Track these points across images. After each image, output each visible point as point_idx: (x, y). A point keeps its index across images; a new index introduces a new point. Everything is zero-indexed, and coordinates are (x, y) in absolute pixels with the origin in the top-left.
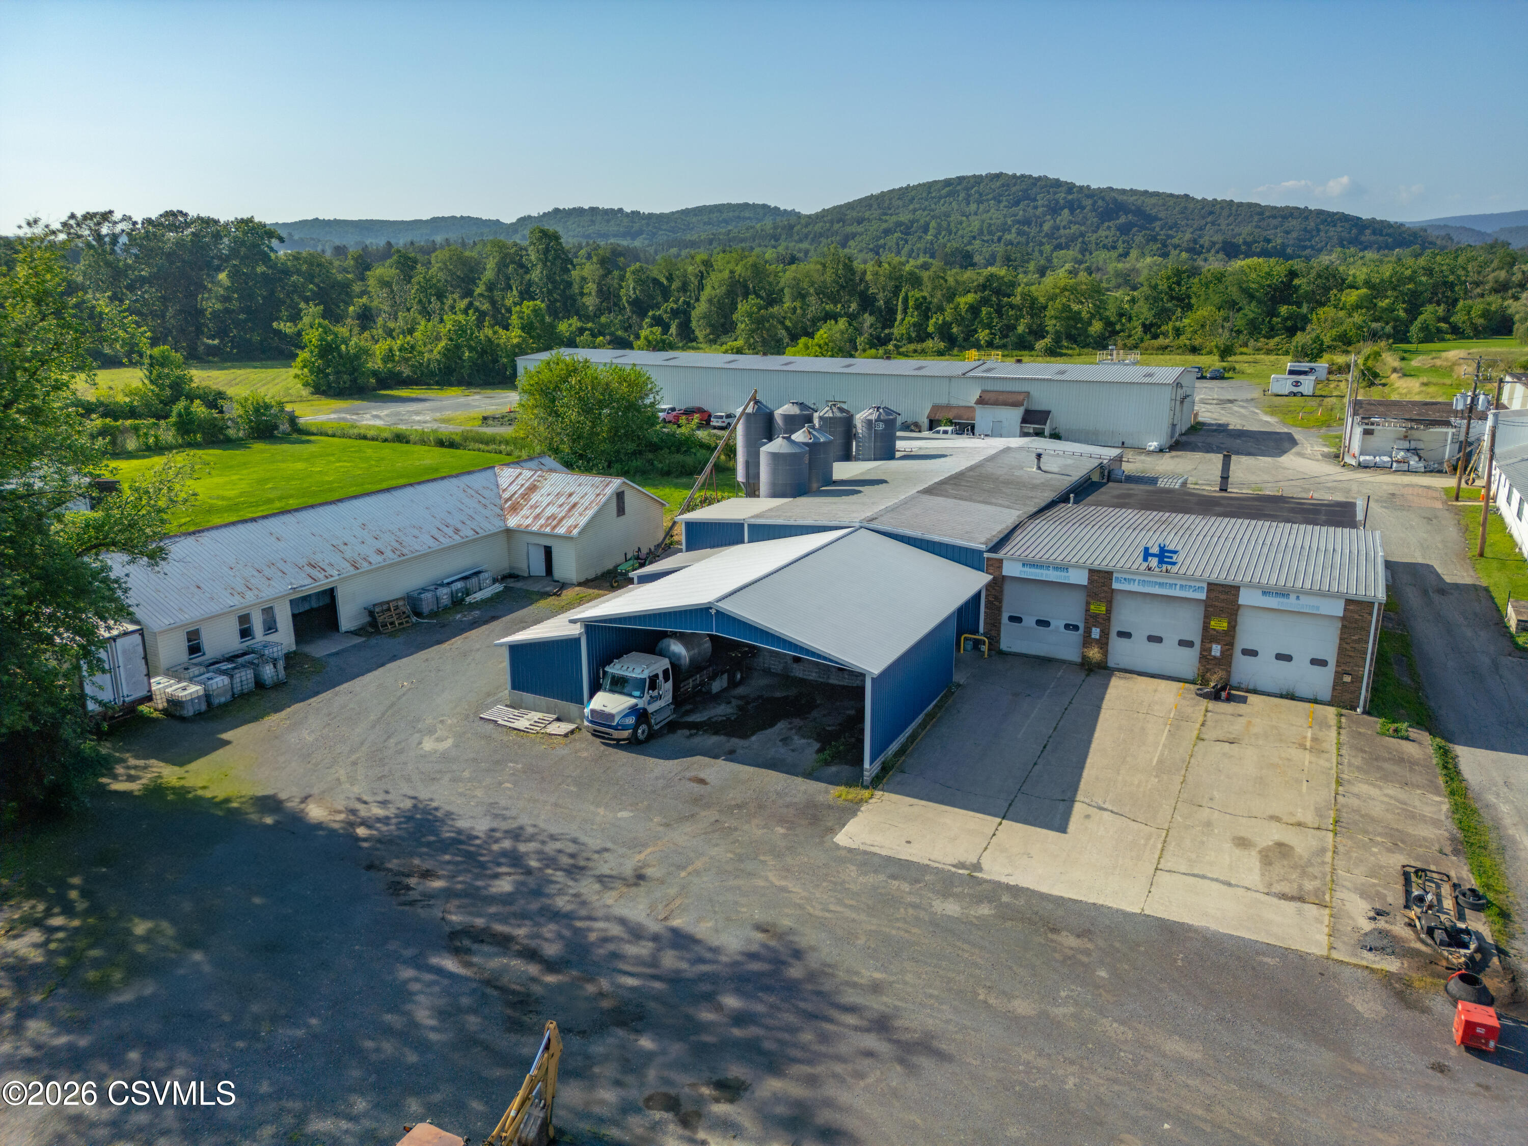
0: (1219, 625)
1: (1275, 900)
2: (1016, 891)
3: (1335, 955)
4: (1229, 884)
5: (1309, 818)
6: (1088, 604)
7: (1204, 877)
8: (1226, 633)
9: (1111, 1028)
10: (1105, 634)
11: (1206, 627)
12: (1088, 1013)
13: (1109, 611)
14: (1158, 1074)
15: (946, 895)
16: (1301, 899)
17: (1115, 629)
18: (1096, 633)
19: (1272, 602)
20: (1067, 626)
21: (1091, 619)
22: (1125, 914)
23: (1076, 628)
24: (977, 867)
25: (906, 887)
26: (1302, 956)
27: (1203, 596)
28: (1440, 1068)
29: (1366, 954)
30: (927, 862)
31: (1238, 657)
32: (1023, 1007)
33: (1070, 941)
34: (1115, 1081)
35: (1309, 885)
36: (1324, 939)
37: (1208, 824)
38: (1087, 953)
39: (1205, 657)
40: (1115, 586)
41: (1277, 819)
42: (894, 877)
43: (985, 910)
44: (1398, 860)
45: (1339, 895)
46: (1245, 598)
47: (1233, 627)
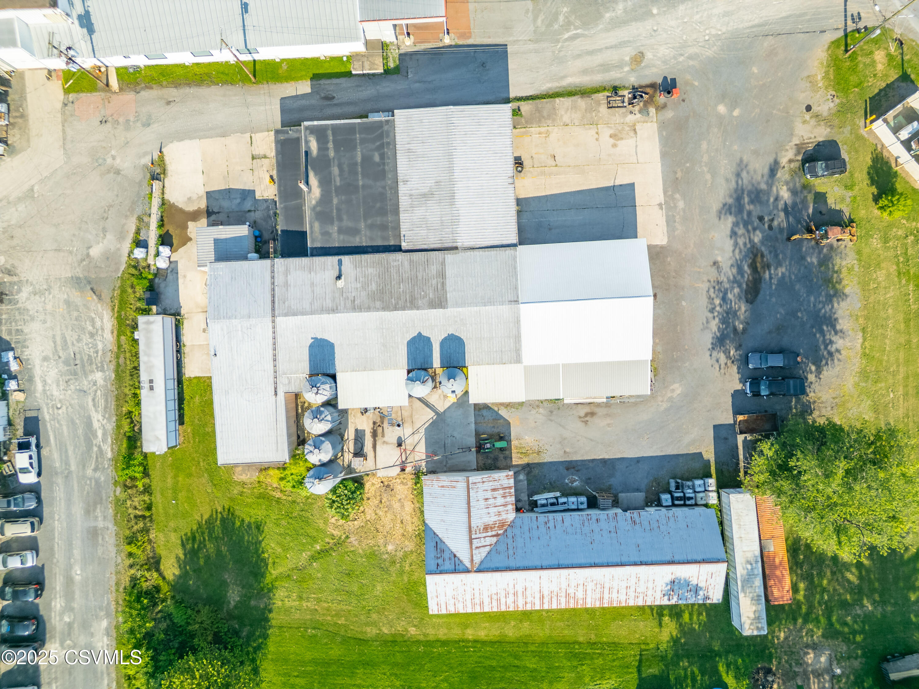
1: (638, 135)
2: (665, 192)
3: (655, 120)
4: (636, 146)
5: (593, 132)
7: (636, 152)
9: (705, 158)
12: (703, 164)
14: (715, 147)
15: (675, 207)
16: (635, 130)
22: (662, 165)
24: (660, 205)
25: (678, 217)
26: (659, 128)
28: (683, 101)
29: (651, 114)
30: (664, 217)
32: (708, 177)
33: (679, 175)
34: (720, 155)
35: (627, 128)
36: (649, 124)
37: (609, 155)
38: (682, 170)
41: (597, 140)
42: (675, 221)
43: (677, 196)
44: (603, 109)
45: (628, 121)
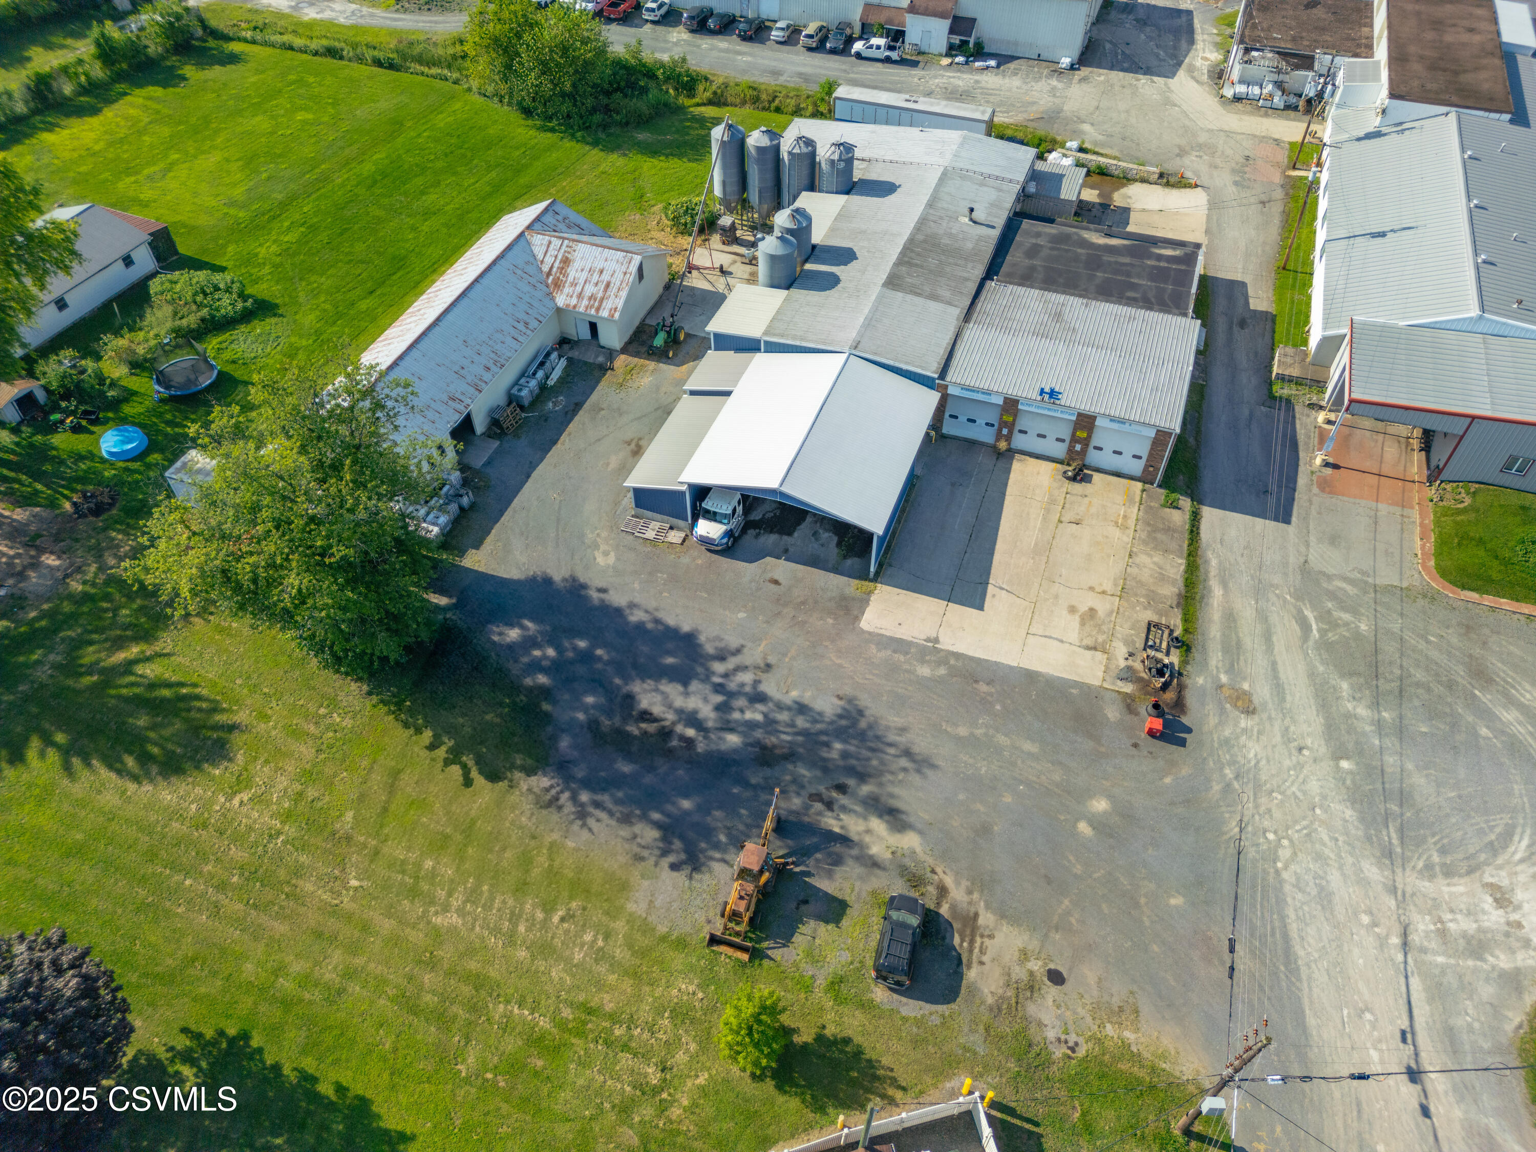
0: (1082, 434)
1: (1082, 650)
2: (957, 656)
3: (1106, 685)
4: (1062, 641)
5: (1108, 586)
6: (1002, 415)
7: (1050, 637)
8: (1085, 439)
9: (1002, 739)
10: (1011, 432)
11: (1074, 434)
12: (991, 732)
13: (1014, 420)
14: (1019, 762)
15: (923, 662)
16: (1095, 649)
17: (1017, 428)
18: (1005, 431)
19: (1115, 426)
20: (987, 424)
21: (1003, 424)
22: (1011, 668)
23: (993, 425)
24: (936, 640)
25: (902, 658)
26: (1089, 686)
27: (1074, 418)
28: (1135, 745)
29: (1119, 683)
30: (911, 639)
31: (1091, 450)
32: (963, 731)
33: (983, 687)
35: (1101, 638)
36: (1100, 674)
37: (1056, 597)
38: (991, 694)
39: (1071, 450)
40: (1020, 407)
41: (1091, 589)
42: (895, 651)
43: (942, 671)
44: (1150, 615)
45: (1114, 644)
46: (1098, 422)
47: (1089, 437)
